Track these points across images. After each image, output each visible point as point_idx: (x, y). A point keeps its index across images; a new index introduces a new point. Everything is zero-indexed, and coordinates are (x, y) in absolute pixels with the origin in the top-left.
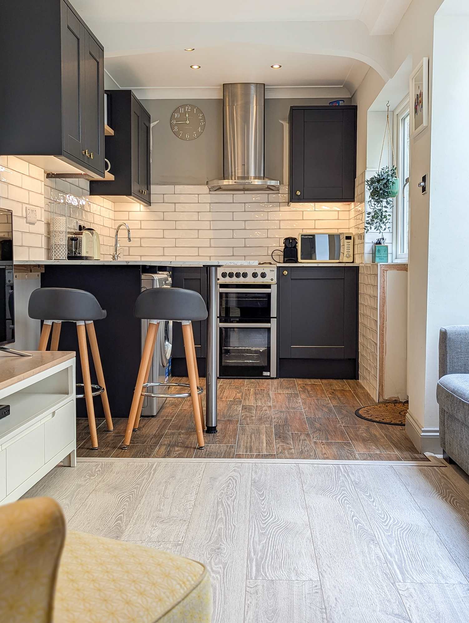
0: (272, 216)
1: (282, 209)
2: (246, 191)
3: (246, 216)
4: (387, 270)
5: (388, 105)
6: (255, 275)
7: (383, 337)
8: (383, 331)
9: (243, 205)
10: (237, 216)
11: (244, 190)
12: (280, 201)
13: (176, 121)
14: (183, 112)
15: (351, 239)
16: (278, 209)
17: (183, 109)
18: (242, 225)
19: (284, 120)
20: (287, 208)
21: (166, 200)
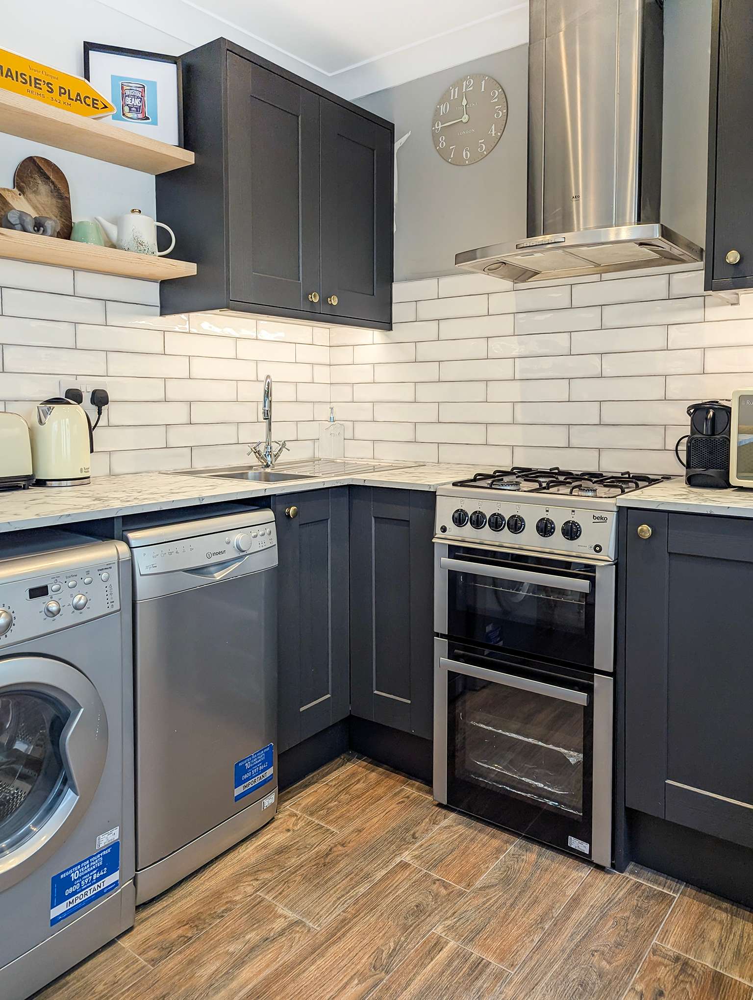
0: (680, 336)
6: (545, 528)
13: (441, 123)
14: (456, 97)
17: (457, 89)
18: (593, 366)
21: (422, 316)
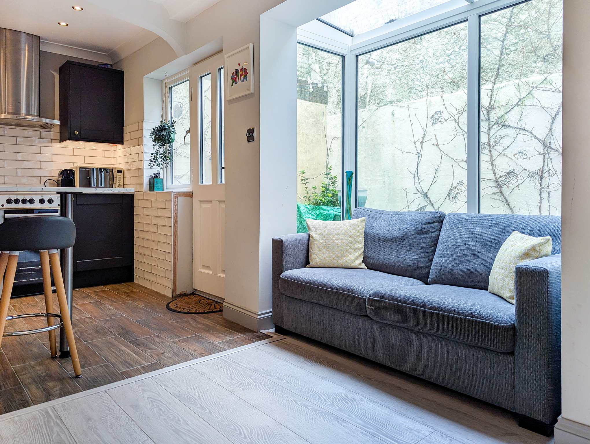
0: (45, 150)
1: (54, 145)
2: (18, 126)
3: (17, 148)
4: (178, 197)
5: (166, 75)
6: (42, 201)
7: (176, 247)
8: (175, 243)
9: (15, 138)
10: (8, 148)
11: (16, 125)
12: (52, 138)
15: (121, 173)
16: (50, 144)
18: (13, 156)
19: (55, 71)
20: (59, 145)
